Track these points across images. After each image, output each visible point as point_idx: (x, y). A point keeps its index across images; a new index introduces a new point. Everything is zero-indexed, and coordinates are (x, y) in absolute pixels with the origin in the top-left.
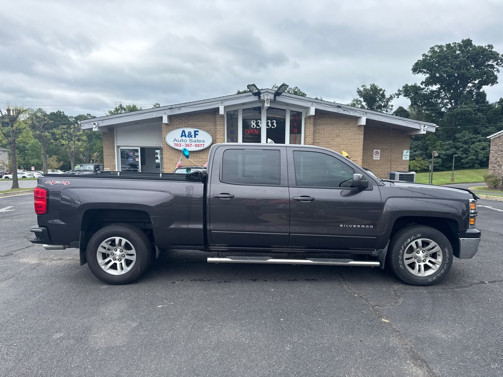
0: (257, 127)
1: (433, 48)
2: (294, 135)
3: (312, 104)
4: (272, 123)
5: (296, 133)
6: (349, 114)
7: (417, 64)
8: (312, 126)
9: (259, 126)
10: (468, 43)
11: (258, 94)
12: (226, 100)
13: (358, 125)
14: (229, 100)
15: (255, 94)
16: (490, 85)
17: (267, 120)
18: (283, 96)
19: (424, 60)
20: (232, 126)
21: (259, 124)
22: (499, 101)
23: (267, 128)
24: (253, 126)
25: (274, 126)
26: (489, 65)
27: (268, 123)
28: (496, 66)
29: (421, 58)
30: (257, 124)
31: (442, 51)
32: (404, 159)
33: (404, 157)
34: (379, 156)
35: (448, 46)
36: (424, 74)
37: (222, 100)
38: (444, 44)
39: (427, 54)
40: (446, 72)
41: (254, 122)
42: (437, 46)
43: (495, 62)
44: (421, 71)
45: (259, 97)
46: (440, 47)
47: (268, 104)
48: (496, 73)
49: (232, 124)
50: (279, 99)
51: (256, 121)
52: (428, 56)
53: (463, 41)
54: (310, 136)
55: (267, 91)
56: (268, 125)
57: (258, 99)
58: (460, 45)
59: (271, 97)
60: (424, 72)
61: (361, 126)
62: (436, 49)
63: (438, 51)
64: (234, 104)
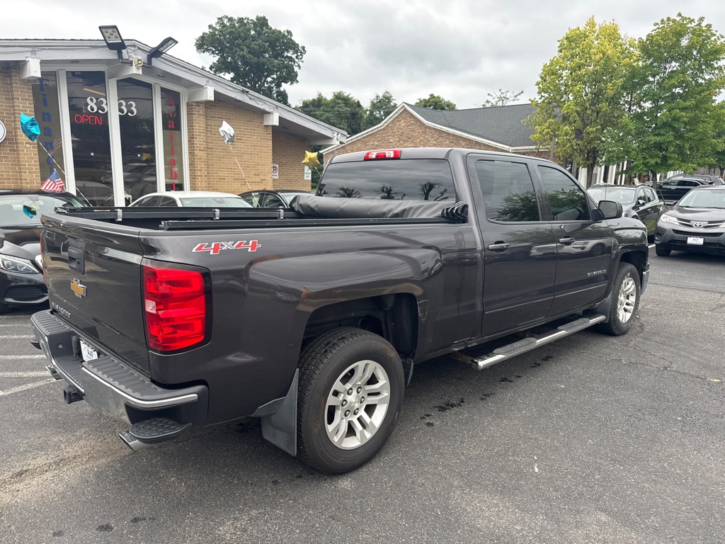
0: (100, 111)
1: (221, 18)
2: (169, 132)
3: (208, 81)
4: (129, 107)
5: (171, 129)
6: (256, 105)
7: (203, 38)
8: (202, 119)
9: (103, 110)
10: (262, 22)
11: (119, 47)
12: (43, 47)
13: (265, 124)
14: (50, 48)
15: (111, 46)
16: (289, 83)
17: (119, 100)
18: (162, 60)
19: (213, 35)
20: (45, 104)
21: (104, 105)
22: (301, 105)
23: (120, 115)
24: (92, 109)
25: (132, 113)
26: (287, 57)
27: (120, 105)
28: (296, 60)
29: (207, 31)
30: (99, 105)
31: (233, 26)
32: (306, 178)
33: (305, 175)
34: (277, 174)
35: (241, 20)
36: (212, 55)
37: (35, 46)
38: (235, 17)
39: (214, 26)
40: (243, 57)
41: (92, 100)
42: (227, 17)
43: (295, 55)
44: (207, 50)
45: (120, 54)
46: (230, 19)
47: (138, 68)
48: (296, 69)
49: (45, 100)
50: (156, 63)
51: (97, 99)
52: (216, 30)
53: (258, 18)
54: (200, 135)
55: (137, 45)
56: (121, 111)
57: (115, 57)
58: (254, 23)
59: (143, 57)
60: (213, 52)
61: (268, 126)
62: (226, 21)
63: (228, 24)
64: (64, 58)
